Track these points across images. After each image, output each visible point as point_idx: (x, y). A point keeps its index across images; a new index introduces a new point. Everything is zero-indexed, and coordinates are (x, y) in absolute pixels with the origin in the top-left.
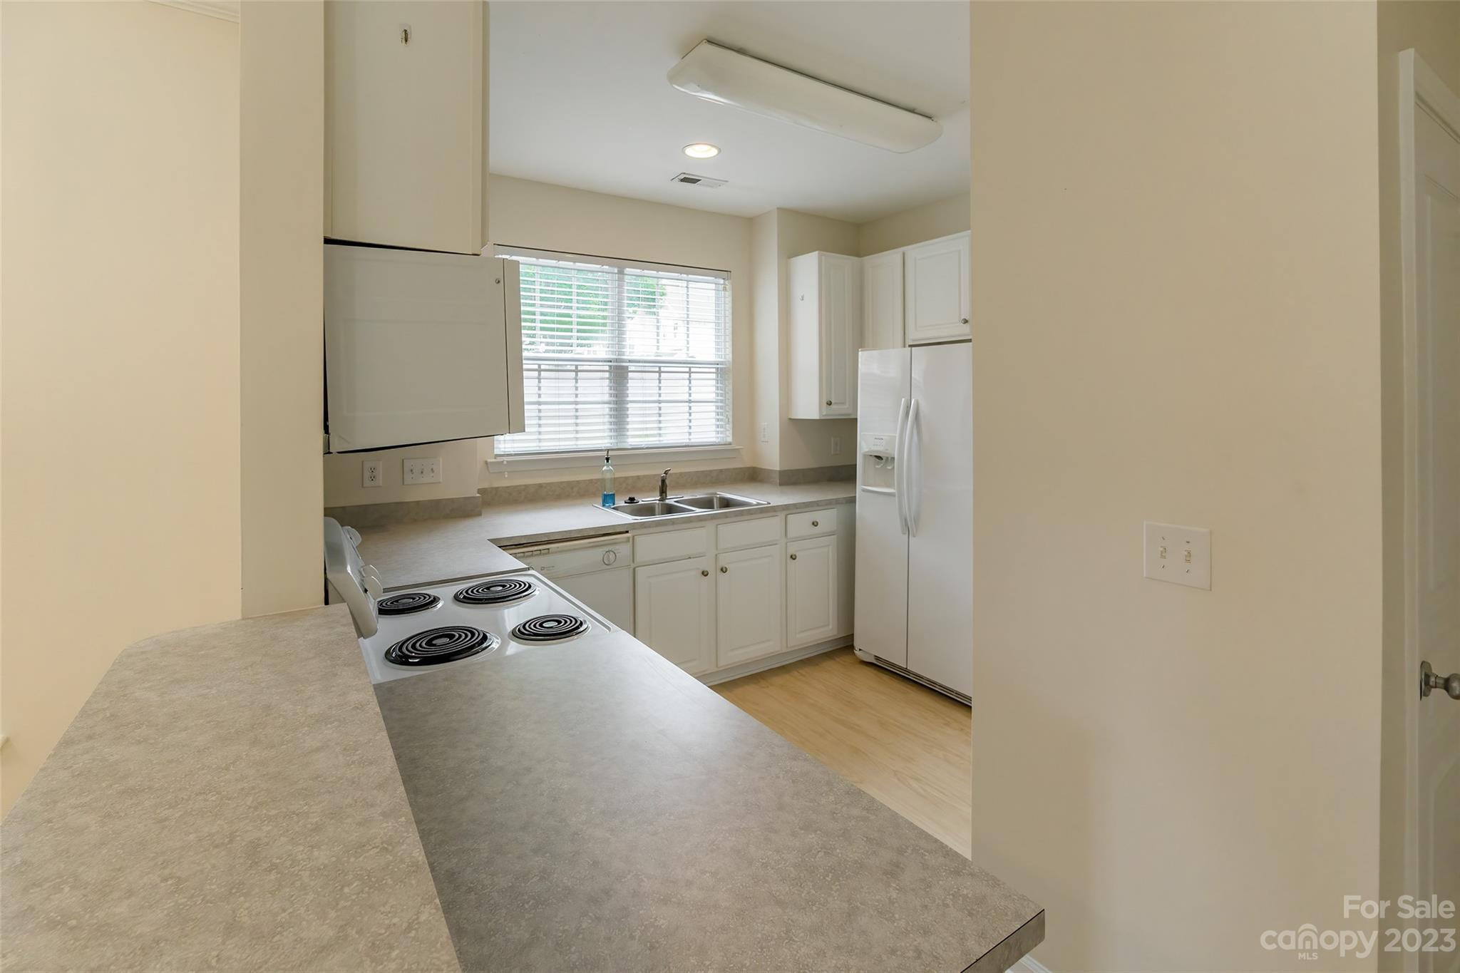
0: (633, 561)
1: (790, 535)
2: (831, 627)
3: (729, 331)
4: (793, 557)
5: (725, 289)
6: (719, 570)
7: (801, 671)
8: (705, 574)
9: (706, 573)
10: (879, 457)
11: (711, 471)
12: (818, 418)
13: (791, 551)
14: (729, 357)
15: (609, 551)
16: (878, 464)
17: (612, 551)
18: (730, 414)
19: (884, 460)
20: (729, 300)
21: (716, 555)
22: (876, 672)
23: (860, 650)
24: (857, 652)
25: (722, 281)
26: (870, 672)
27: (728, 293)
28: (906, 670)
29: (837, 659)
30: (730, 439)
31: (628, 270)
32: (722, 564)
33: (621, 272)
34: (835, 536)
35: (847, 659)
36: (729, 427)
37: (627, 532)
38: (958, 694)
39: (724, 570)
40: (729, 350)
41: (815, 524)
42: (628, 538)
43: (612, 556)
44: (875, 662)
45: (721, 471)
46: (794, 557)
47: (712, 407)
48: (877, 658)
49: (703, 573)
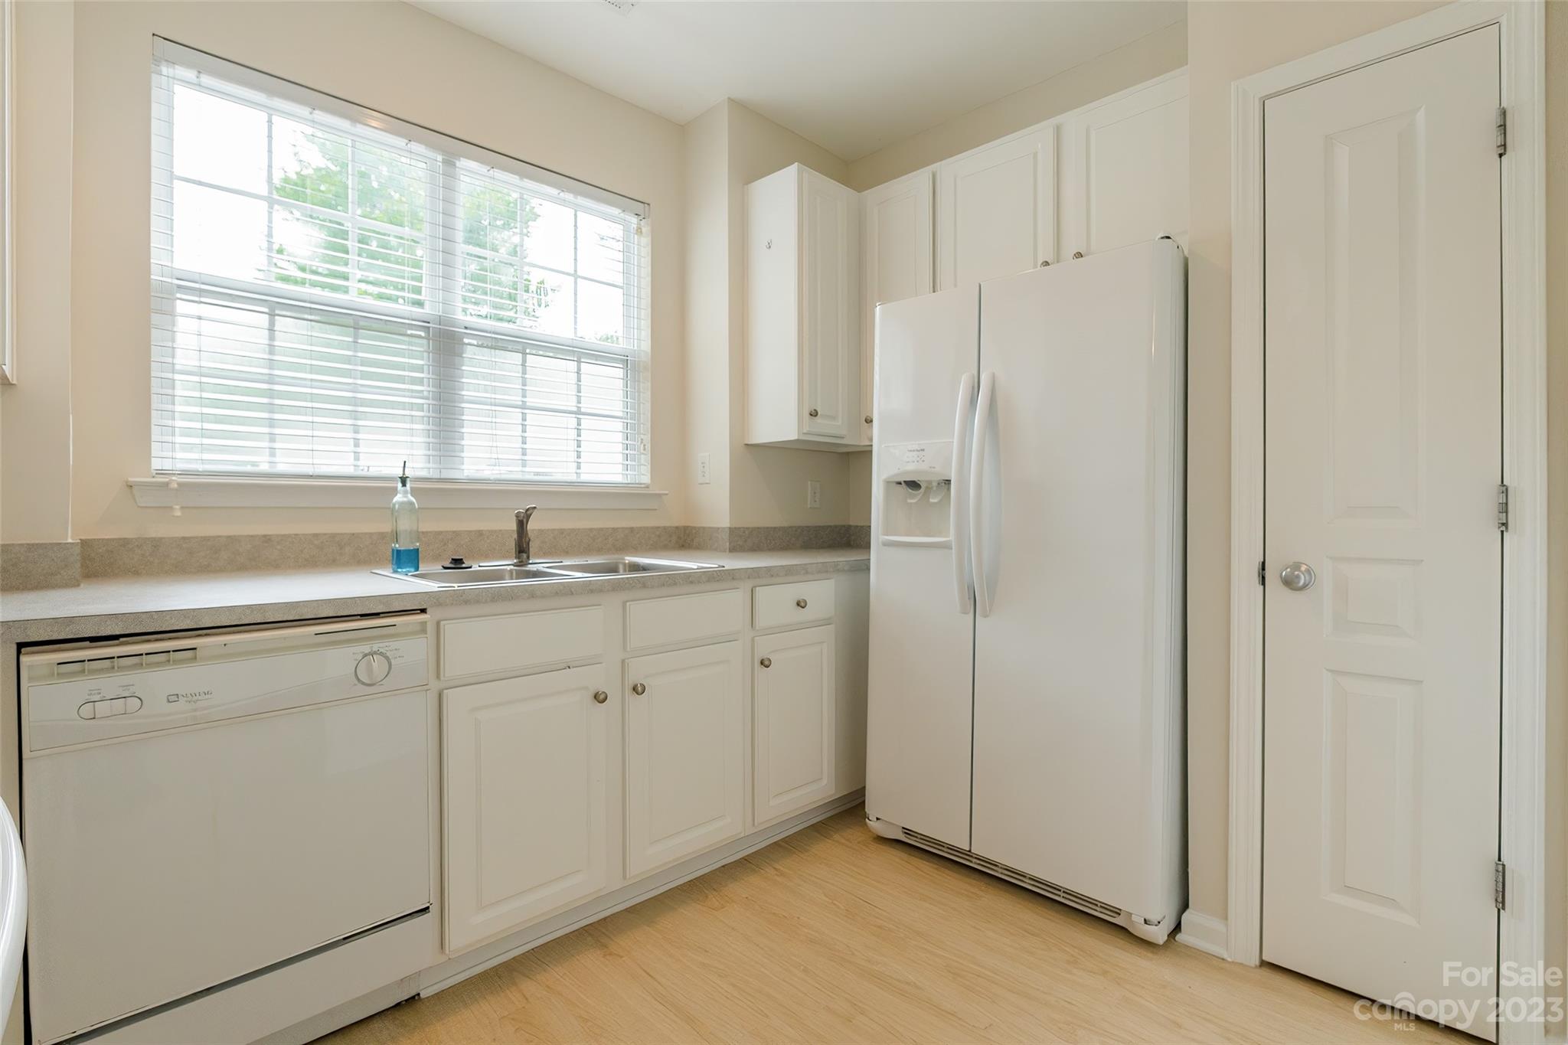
0: (438, 677)
1: (762, 621)
2: (825, 782)
3: (646, 302)
4: (765, 663)
5: (639, 231)
6: (628, 690)
7: (777, 866)
8: (600, 698)
9: (602, 697)
10: (913, 485)
11: (615, 530)
12: (796, 437)
13: (761, 653)
14: (646, 346)
15: (372, 654)
16: (912, 497)
17: (381, 654)
18: (647, 438)
19: (922, 490)
20: (646, 251)
21: (623, 661)
22: (904, 856)
23: (878, 819)
24: (872, 824)
25: (634, 220)
26: (896, 856)
27: (646, 240)
28: (969, 853)
29: (836, 837)
30: (646, 479)
31: (463, 163)
32: (634, 677)
33: (449, 163)
34: (832, 627)
35: (852, 835)
36: (646, 459)
37: (423, 611)
38: (1068, 892)
39: (638, 690)
40: (646, 334)
41: (801, 604)
42: (424, 624)
43: (378, 664)
44: (903, 837)
45: (632, 529)
46: (767, 663)
47: (618, 425)
48: (907, 832)
49: (596, 696)
